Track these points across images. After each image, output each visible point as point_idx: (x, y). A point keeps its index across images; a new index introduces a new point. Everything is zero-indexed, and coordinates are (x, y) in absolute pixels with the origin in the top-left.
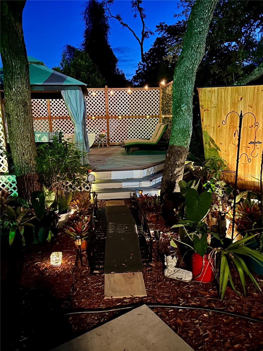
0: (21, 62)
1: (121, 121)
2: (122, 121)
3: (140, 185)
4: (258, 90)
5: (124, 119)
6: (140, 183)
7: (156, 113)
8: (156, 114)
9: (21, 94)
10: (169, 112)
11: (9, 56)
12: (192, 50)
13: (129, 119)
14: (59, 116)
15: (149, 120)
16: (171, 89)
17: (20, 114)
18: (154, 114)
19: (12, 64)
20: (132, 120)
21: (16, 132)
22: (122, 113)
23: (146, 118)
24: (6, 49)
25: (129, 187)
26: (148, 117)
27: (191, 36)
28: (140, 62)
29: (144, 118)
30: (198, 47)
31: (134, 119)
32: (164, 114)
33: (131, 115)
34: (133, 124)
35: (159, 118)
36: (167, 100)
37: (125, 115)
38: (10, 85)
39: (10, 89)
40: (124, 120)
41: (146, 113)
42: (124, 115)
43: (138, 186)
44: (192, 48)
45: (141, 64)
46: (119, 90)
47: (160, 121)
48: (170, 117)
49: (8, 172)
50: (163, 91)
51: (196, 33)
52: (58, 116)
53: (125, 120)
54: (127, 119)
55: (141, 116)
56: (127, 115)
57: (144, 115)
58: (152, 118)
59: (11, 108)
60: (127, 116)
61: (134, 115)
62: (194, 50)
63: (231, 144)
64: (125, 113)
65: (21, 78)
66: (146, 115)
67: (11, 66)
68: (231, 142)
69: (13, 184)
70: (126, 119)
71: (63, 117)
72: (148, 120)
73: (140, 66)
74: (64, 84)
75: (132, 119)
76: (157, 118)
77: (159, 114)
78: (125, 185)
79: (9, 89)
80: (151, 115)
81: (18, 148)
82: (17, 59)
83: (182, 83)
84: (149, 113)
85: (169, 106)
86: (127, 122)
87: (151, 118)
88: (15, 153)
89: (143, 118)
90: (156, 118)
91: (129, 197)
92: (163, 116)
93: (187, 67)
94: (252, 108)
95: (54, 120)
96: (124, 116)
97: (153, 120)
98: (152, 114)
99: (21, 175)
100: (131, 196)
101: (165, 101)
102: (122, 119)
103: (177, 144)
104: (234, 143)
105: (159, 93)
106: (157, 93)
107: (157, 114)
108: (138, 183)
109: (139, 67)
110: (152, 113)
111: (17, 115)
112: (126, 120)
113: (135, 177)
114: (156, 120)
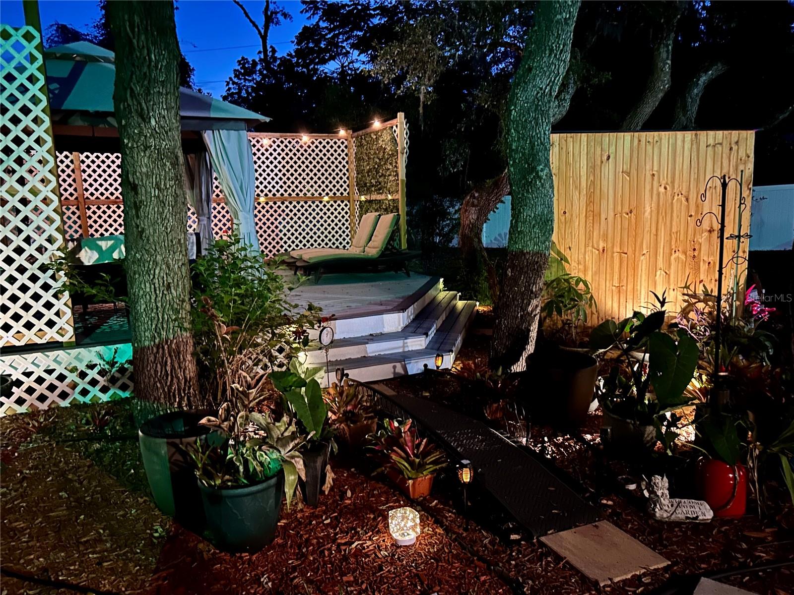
0: (169, 53)
1: (263, 208)
2: (267, 207)
3: (404, 347)
4: (640, 141)
5: (271, 203)
6: (404, 343)
7: (342, 190)
8: (342, 194)
9: (167, 133)
10: (380, 189)
11: (143, 37)
12: (550, 54)
13: (283, 203)
14: (107, 198)
15: (328, 206)
16: (389, 138)
17: (165, 185)
18: (338, 194)
19: (150, 58)
20: (291, 207)
21: (155, 230)
22: (266, 191)
23: (321, 202)
24: (137, 19)
25: (382, 353)
26: (326, 199)
27: (549, 28)
29: (317, 203)
30: (562, 50)
31: (294, 203)
32: (361, 193)
33: (286, 195)
34: (291, 214)
35: (349, 201)
36: (376, 163)
37: (274, 195)
38: (142, 109)
39: (144, 120)
40: (271, 207)
41: (320, 190)
42: (270, 195)
43: (401, 350)
44: (551, 51)
46: (258, 136)
47: (351, 209)
48: (386, 199)
49: (73, 339)
50: (361, 142)
51: (558, 22)
52: (103, 198)
53: (273, 205)
54: (279, 203)
55: (309, 198)
56: (278, 195)
57: (316, 194)
58: (335, 202)
59: (144, 170)
60: (279, 198)
61: (294, 195)
62: (555, 56)
63: (590, 248)
64: (274, 191)
65: (167, 94)
66: (320, 194)
67: (148, 63)
68: (590, 245)
69: (88, 371)
70: (275, 203)
71: (118, 200)
72: (325, 206)
74: (213, 115)
75: (291, 203)
76: (346, 202)
77: (348, 194)
78: (372, 349)
79: (140, 120)
80: (331, 194)
81: (157, 272)
82: (163, 45)
83: (531, 122)
84: (327, 190)
85: (380, 177)
86: (279, 211)
87: (332, 202)
88: (148, 285)
89: (313, 202)
90: (342, 202)
91: (392, 376)
92: (363, 198)
93: (541, 89)
94: (629, 176)
95: (94, 208)
96: (271, 198)
97: (335, 206)
98: (335, 194)
99: (157, 341)
100: (394, 373)
101: (368, 164)
102: (267, 203)
105: (346, 147)
106: (343, 147)
107: (345, 194)
108: (400, 343)
109: (229, 89)
110: (334, 190)
111: (158, 186)
112: (275, 207)
113: (387, 329)
114: (343, 205)
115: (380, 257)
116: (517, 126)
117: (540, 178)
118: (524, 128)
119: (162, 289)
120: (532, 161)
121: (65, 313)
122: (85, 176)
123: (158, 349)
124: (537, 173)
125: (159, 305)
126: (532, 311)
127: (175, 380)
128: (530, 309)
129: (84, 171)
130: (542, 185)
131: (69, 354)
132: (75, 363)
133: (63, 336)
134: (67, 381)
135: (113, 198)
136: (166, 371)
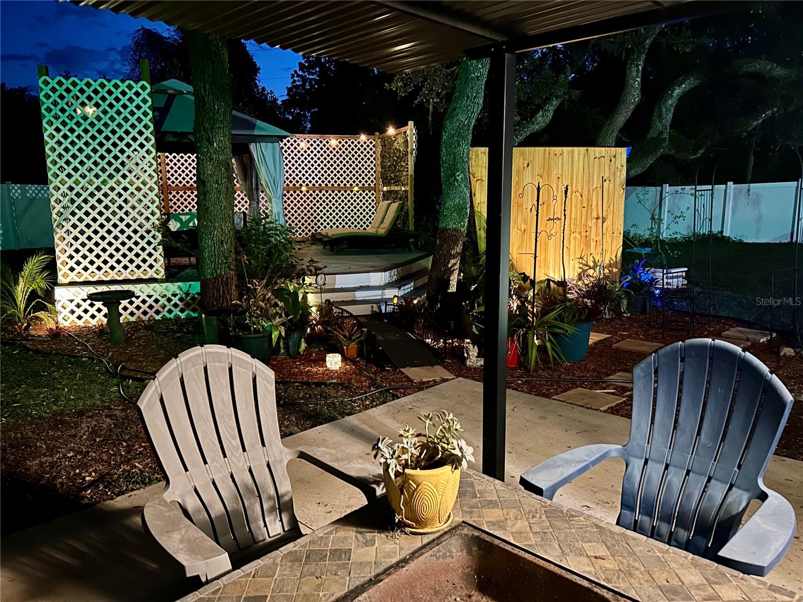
0: (225, 104)
1: (305, 195)
2: (308, 195)
3: (382, 295)
4: (549, 153)
5: (311, 192)
6: (383, 293)
7: (369, 182)
8: (369, 185)
9: (223, 150)
10: (397, 182)
11: (211, 96)
12: (467, 99)
13: (320, 192)
14: (184, 185)
15: (358, 195)
16: (402, 141)
17: (221, 181)
18: (366, 185)
19: (214, 107)
20: (327, 195)
21: (214, 208)
22: (307, 182)
23: (352, 191)
24: (207, 86)
25: (366, 299)
26: (356, 189)
27: (466, 82)
28: (296, 72)
29: (349, 192)
30: (475, 97)
31: (330, 192)
32: (384, 185)
33: (323, 185)
34: (327, 201)
35: (375, 191)
36: (394, 160)
37: (314, 185)
38: (209, 137)
39: (210, 143)
40: (311, 195)
41: (351, 182)
42: (311, 185)
43: (380, 297)
44: (468, 97)
45: (298, 76)
46: (302, 137)
47: (377, 198)
48: (401, 190)
49: (164, 277)
50: (384, 143)
51: (472, 79)
52: (181, 185)
53: (313, 193)
54: (317, 192)
55: (342, 188)
56: (317, 185)
57: (348, 185)
58: (364, 192)
59: (209, 172)
60: (317, 187)
61: (330, 185)
62: (471, 100)
63: (516, 229)
64: (314, 182)
65: (224, 127)
66: (351, 185)
67: (213, 111)
68: (516, 227)
69: (173, 298)
70: (314, 192)
71: (192, 187)
72: (355, 195)
73: (296, 78)
74: (256, 133)
75: (327, 192)
76: (372, 192)
77: (375, 185)
78: (360, 295)
79: (208, 144)
80: (360, 185)
81: (215, 233)
82: (222, 100)
83: (454, 143)
84: (357, 182)
85: (397, 171)
86: (318, 198)
87: (361, 192)
88: (210, 241)
89: (346, 192)
90: (370, 192)
91: (370, 313)
92: (385, 189)
93: (462, 121)
94: (542, 178)
95: (174, 193)
96: (311, 187)
97: (364, 195)
98: (363, 185)
99: (215, 275)
100: (372, 311)
101: (389, 161)
102: (308, 192)
103: (451, 226)
104: (519, 228)
105: (374, 146)
106: (371, 146)
107: (372, 185)
108: (380, 292)
109: (294, 81)
110: (363, 182)
111: (217, 182)
112: (314, 195)
113: (373, 283)
114: (370, 194)
115: (387, 235)
116: (446, 146)
117: (457, 181)
118: (451, 147)
119: (218, 244)
120: (454, 169)
121: (159, 260)
122: (168, 168)
123: (215, 280)
124: (455, 177)
125: (216, 253)
126: (451, 267)
127: (225, 300)
128: (450, 265)
129: (168, 164)
130: (459, 185)
131: (161, 286)
132: (165, 292)
133: (158, 274)
134: (160, 303)
135: (188, 185)
136: (220, 294)
